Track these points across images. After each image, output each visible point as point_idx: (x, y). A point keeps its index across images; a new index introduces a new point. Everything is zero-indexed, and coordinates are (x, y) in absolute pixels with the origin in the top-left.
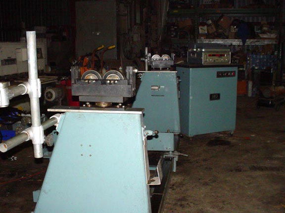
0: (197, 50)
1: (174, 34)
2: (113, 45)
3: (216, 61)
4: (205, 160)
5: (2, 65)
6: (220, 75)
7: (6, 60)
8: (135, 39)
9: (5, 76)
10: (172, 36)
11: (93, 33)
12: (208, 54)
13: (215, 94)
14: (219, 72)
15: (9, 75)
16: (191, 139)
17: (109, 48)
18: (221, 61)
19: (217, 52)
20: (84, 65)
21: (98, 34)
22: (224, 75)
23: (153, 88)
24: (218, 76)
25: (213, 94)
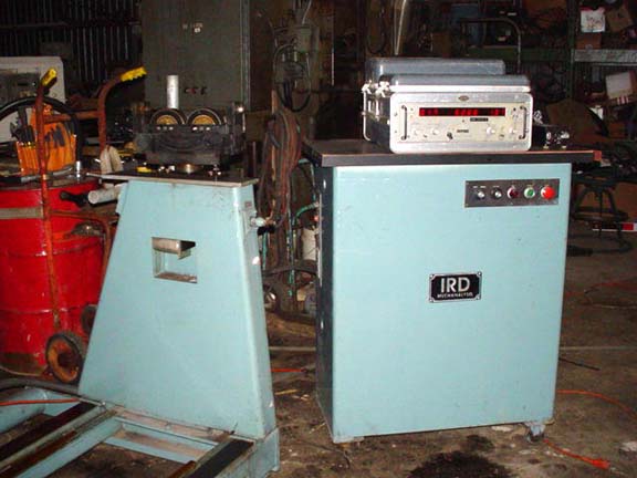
3: (458, 137)
6: (479, 195)
10: (502, 39)
11: (185, 26)
12: (415, 107)
13: (456, 277)
14: (478, 183)
18: (481, 138)
21: (197, 30)
22: (498, 194)
23: (161, 244)
24: (472, 200)
25: (446, 277)
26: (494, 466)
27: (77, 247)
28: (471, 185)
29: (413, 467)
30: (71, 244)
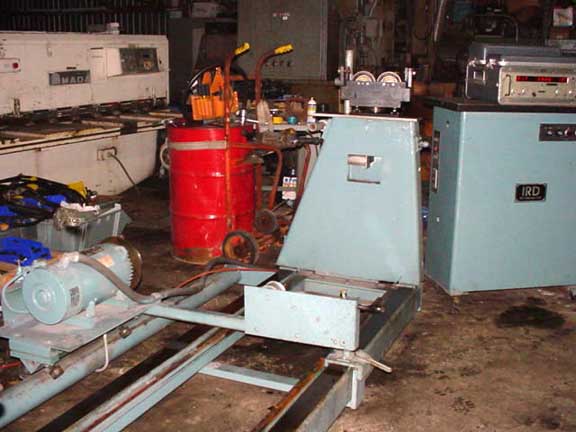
0: (488, 62)
1: (494, 26)
2: (286, 44)
3: (539, 95)
4: (466, 372)
5: (51, 83)
6: (548, 133)
7: (62, 75)
8: (371, 33)
9: (59, 109)
10: (488, 30)
11: (275, 15)
12: (514, 75)
13: (531, 186)
14: (548, 125)
15: (70, 108)
16: (457, 301)
17: (278, 51)
18: (552, 97)
19: (543, 71)
20: (211, 92)
21: (285, 18)
22: (560, 133)
23: (352, 159)
24: (544, 136)
25: (525, 186)
26: (551, 313)
27: (243, 171)
28: (543, 126)
29: (499, 313)
30: (239, 169)
